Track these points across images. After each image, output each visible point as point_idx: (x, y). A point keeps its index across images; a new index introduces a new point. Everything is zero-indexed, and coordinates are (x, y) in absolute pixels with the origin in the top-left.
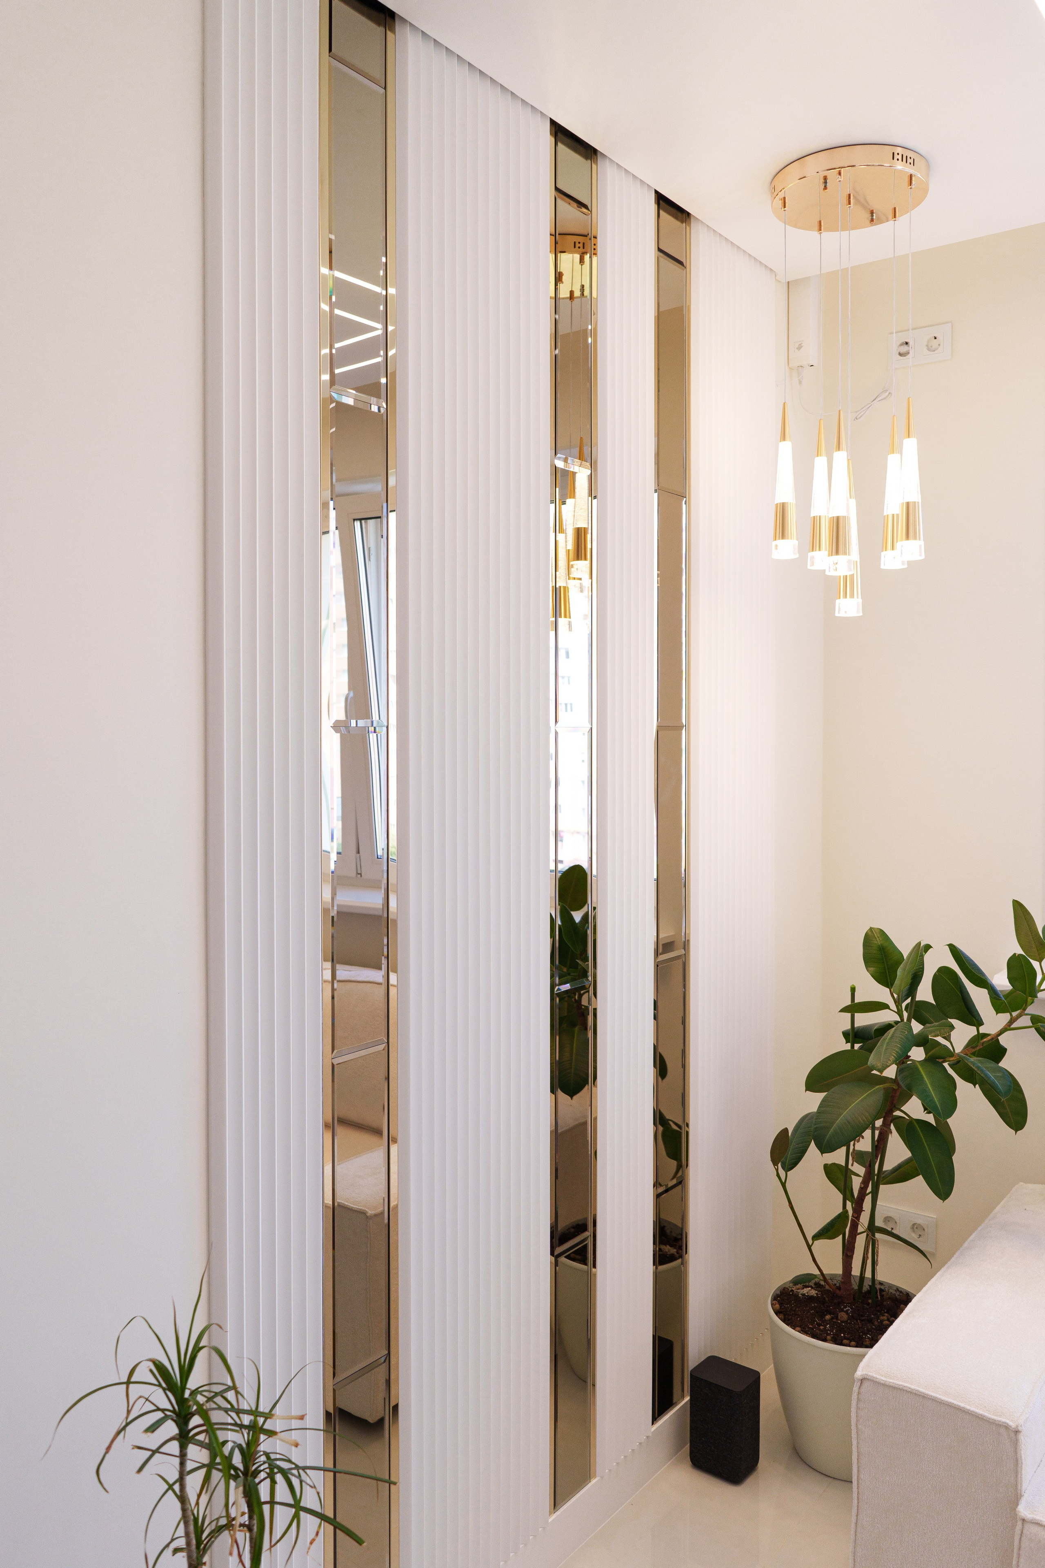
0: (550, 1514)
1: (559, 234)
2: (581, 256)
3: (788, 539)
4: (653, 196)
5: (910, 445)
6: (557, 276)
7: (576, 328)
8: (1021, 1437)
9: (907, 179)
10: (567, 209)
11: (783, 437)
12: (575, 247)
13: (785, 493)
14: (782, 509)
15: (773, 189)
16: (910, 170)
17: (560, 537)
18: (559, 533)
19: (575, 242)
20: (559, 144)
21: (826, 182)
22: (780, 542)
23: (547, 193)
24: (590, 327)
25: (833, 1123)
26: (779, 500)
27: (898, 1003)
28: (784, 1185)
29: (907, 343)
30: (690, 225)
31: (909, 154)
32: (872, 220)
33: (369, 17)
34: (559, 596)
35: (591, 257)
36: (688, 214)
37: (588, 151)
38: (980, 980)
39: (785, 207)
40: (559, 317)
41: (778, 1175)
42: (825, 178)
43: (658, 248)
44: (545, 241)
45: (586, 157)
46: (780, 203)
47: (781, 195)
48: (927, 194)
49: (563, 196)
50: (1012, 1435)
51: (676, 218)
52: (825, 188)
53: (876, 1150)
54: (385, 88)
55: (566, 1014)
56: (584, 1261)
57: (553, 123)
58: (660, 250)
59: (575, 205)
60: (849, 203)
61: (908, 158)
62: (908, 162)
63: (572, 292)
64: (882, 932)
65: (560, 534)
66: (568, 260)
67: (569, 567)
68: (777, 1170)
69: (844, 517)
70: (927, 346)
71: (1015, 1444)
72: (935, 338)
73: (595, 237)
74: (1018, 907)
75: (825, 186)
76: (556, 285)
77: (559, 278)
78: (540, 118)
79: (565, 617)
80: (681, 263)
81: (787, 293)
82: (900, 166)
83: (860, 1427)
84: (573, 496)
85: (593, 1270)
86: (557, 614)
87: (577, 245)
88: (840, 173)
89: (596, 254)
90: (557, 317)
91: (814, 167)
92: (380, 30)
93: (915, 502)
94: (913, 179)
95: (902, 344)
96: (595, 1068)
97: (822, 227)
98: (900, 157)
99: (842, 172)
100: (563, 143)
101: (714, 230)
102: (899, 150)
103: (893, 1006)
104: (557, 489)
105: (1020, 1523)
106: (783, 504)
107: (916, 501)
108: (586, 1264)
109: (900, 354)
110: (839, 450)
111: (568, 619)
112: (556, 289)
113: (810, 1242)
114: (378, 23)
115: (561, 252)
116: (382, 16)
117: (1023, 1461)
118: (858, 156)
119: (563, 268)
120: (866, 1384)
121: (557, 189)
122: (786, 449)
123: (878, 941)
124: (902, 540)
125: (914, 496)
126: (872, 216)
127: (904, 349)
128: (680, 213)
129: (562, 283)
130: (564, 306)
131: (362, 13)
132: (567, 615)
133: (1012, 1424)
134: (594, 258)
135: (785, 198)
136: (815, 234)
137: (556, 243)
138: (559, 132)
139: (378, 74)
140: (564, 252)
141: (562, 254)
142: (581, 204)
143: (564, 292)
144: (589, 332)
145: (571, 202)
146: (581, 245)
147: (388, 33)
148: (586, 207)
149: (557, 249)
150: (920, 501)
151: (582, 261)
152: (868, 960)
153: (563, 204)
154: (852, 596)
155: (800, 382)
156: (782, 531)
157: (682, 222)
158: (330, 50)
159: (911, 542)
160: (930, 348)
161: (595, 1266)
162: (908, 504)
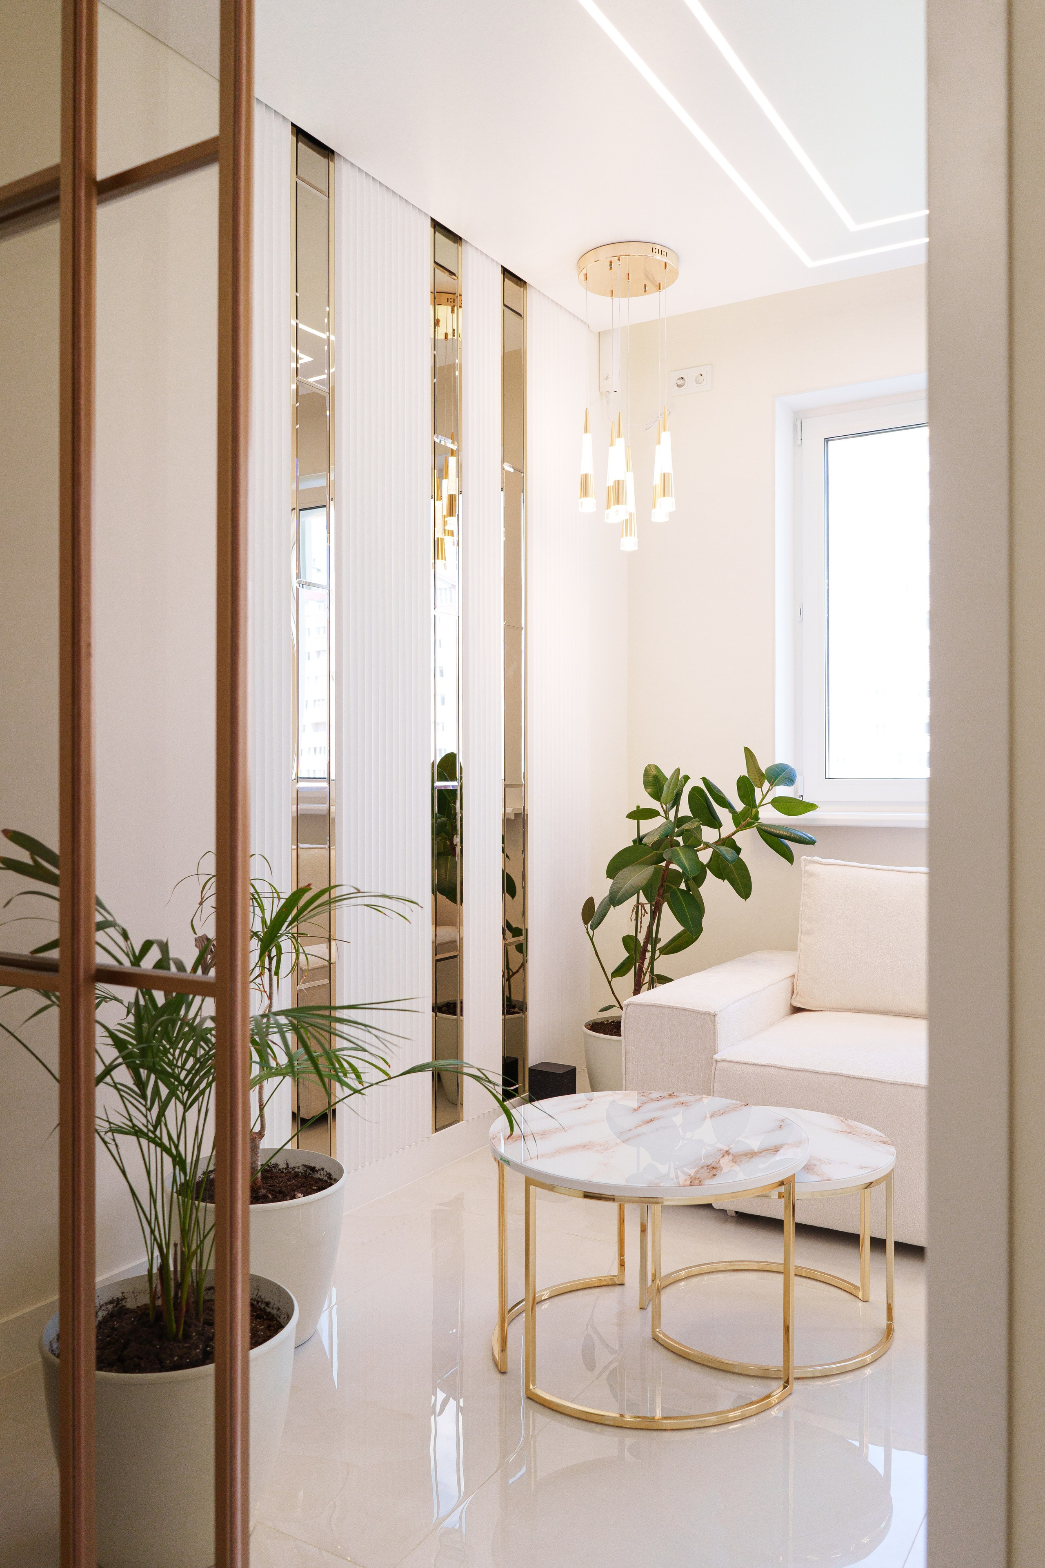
0: (432, 1133)
1: (437, 292)
2: (452, 308)
3: (589, 497)
4: (500, 269)
5: (666, 436)
6: (436, 321)
7: (449, 362)
8: (717, 1018)
9: (663, 265)
10: (442, 275)
11: (586, 431)
12: (448, 302)
13: (587, 467)
14: (585, 478)
15: (579, 269)
16: (665, 259)
17: (438, 503)
18: (437, 500)
19: (448, 299)
20: (436, 233)
21: (611, 265)
22: (584, 499)
23: (429, 265)
24: (457, 361)
25: (622, 888)
26: (583, 472)
27: (666, 812)
28: (591, 939)
29: (683, 378)
30: (526, 289)
31: (663, 249)
32: (645, 291)
33: (318, 153)
34: (437, 545)
35: (457, 309)
36: (525, 283)
37: (456, 239)
38: (724, 802)
39: (586, 280)
40: (437, 352)
41: (588, 932)
42: (611, 262)
43: (504, 304)
44: (428, 297)
45: (455, 242)
46: (584, 277)
47: (584, 272)
48: (678, 274)
49: (439, 267)
50: (712, 1017)
51: (517, 284)
52: (611, 268)
53: (653, 914)
54: (328, 197)
55: (442, 850)
56: (454, 1013)
57: (432, 219)
58: (505, 305)
59: (448, 273)
60: (628, 279)
61: (663, 252)
62: (663, 254)
63: (446, 335)
64: (656, 767)
65: (438, 502)
66: (444, 311)
67: (445, 523)
68: (587, 929)
69: (623, 480)
70: (696, 380)
71: (714, 1023)
72: (701, 375)
73: (461, 295)
74: (747, 750)
75: (611, 267)
76: (435, 328)
77: (437, 323)
78: (424, 216)
79: (442, 559)
80: (520, 315)
81: (598, 339)
82: (658, 257)
83: (626, 1035)
84: (446, 478)
85: (461, 1017)
86: (436, 556)
87: (450, 300)
88: (619, 260)
89: (461, 307)
90: (435, 353)
91: (604, 255)
92: (325, 161)
93: (668, 473)
94: (667, 265)
95: (679, 379)
96: (462, 877)
97: (614, 294)
98: (657, 251)
99: (621, 259)
100: (439, 232)
101: (543, 294)
102: (658, 247)
103: (662, 813)
104: (436, 471)
105: (714, 1063)
106: (586, 474)
107: (670, 472)
108: (456, 1015)
109: (678, 386)
110: (619, 437)
111: (443, 561)
112: (434, 331)
113: (610, 979)
114: (325, 157)
115: (438, 305)
116: (327, 152)
117: (719, 1032)
118: (632, 249)
119: (440, 316)
120: (630, 1007)
121: (435, 262)
122: (588, 438)
123: (654, 772)
124: (661, 497)
125: (669, 469)
126: (645, 288)
127: (681, 382)
128: (519, 281)
129: (439, 326)
130: (441, 346)
131: (314, 150)
132: (444, 558)
133: (712, 1012)
134: (460, 310)
135: (586, 274)
136: (609, 298)
137: (434, 298)
138: (437, 226)
139: (324, 188)
140: (441, 305)
141: (439, 306)
142: (452, 273)
143: (440, 336)
144: (456, 365)
145: (445, 271)
146: (452, 300)
147: (330, 162)
148: (454, 274)
149: (435, 302)
150: (672, 473)
151: (453, 311)
152: (646, 785)
153: (439, 272)
154: (631, 535)
155: (608, 403)
156: (585, 492)
157: (521, 287)
158: (297, 174)
159: (666, 498)
160: (697, 382)
161: (462, 1015)
162: (664, 474)
